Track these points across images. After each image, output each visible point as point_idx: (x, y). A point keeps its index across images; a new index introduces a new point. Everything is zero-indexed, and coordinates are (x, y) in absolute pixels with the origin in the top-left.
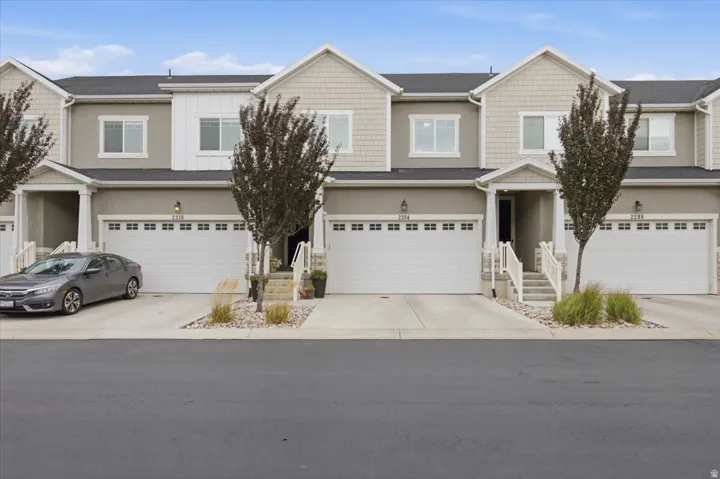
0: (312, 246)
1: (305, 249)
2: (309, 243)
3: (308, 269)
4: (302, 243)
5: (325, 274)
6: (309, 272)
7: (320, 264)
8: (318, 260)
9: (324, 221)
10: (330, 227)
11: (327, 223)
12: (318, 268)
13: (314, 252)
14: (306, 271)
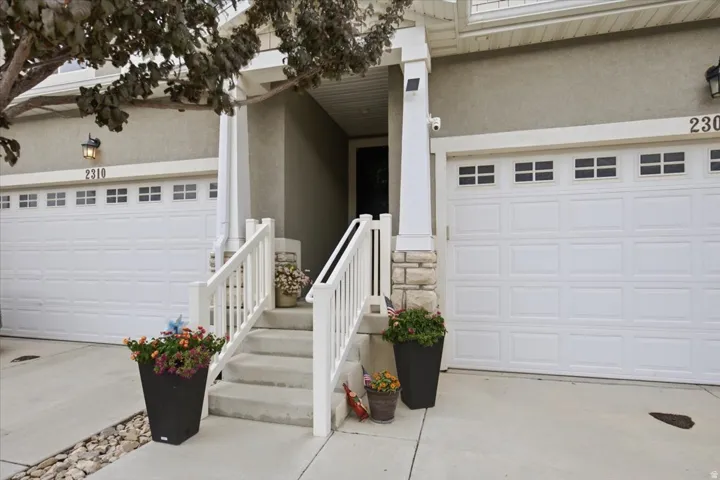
0: (395, 231)
1: (374, 235)
2: (385, 218)
3: (380, 301)
4: (365, 219)
5: (438, 324)
6: (384, 312)
7: (421, 286)
8: (415, 273)
9: (433, 155)
10: (448, 175)
11: (441, 161)
12: (415, 299)
13: (402, 244)
14: (376, 309)
